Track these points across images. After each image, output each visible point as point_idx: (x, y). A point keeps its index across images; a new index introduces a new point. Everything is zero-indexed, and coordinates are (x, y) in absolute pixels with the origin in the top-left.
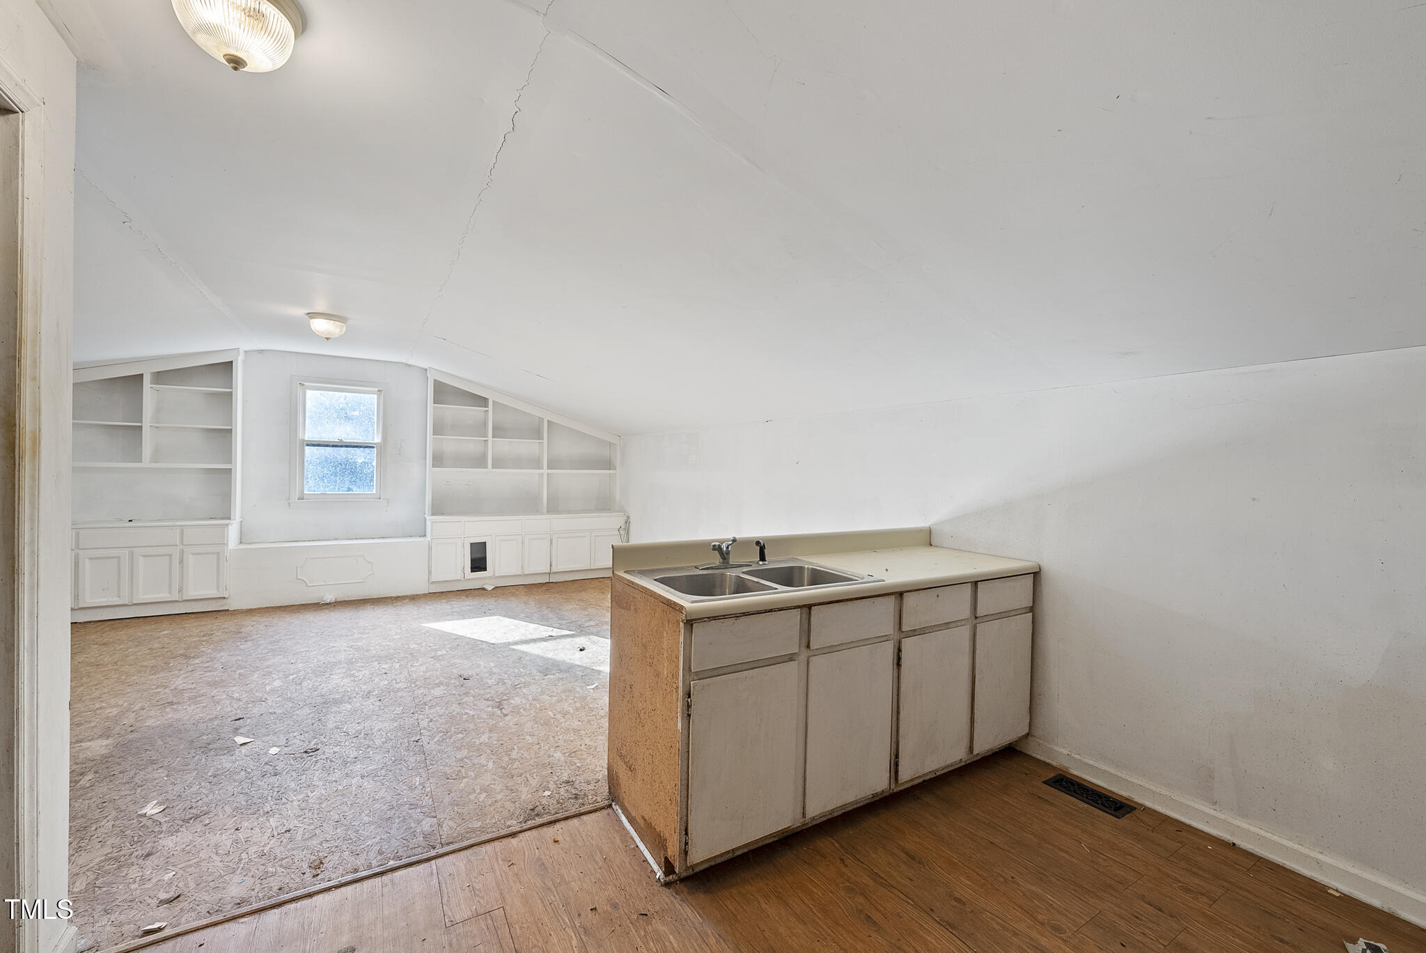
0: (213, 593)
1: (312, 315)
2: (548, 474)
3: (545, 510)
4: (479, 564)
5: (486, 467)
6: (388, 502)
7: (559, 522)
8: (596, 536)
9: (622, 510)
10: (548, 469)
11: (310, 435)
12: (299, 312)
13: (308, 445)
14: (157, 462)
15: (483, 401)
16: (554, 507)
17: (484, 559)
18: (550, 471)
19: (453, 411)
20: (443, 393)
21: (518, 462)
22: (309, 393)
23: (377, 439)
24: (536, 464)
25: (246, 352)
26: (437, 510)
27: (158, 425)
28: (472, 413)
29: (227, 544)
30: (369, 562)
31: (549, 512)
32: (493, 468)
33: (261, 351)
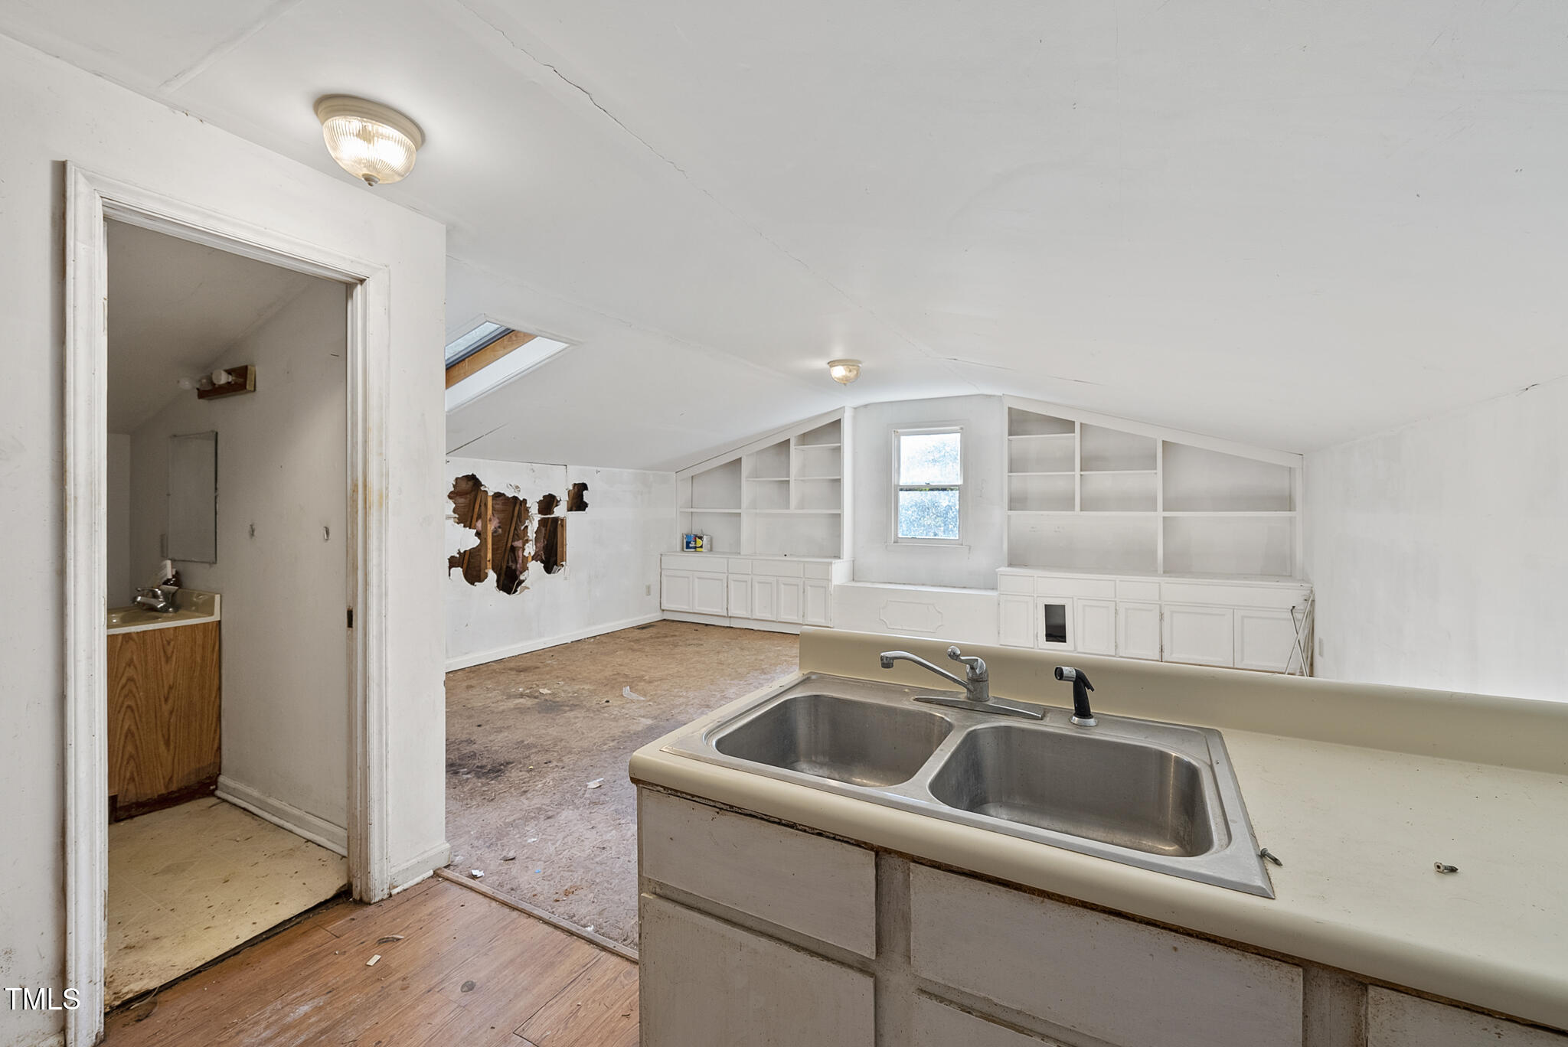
0: (822, 622)
1: (832, 364)
2: (1164, 518)
3: (1161, 570)
4: (1056, 632)
5: (1073, 509)
6: (970, 549)
7: (1177, 589)
8: (1243, 617)
9: (1305, 579)
10: (1164, 510)
11: (904, 481)
12: (821, 364)
13: (901, 490)
14: (803, 508)
15: (1067, 426)
16: (1177, 565)
17: (1063, 628)
18: (1168, 514)
19: (1035, 442)
20: (1019, 422)
21: (1125, 502)
22: (903, 439)
23: (960, 482)
24: (1147, 502)
25: (855, 408)
26: (1015, 560)
27: (803, 478)
28: (1056, 441)
29: (831, 581)
30: (939, 612)
31: (1168, 571)
32: (1081, 510)
33: (866, 406)
